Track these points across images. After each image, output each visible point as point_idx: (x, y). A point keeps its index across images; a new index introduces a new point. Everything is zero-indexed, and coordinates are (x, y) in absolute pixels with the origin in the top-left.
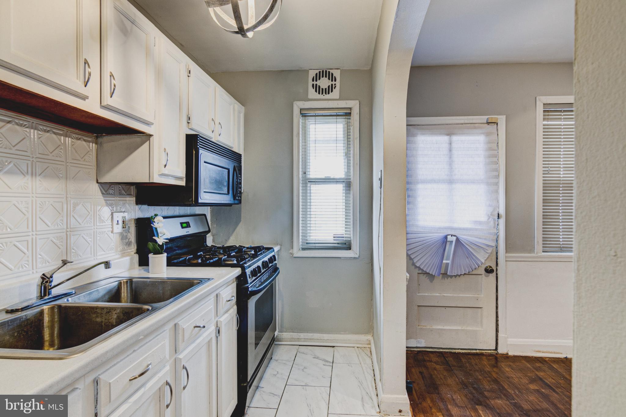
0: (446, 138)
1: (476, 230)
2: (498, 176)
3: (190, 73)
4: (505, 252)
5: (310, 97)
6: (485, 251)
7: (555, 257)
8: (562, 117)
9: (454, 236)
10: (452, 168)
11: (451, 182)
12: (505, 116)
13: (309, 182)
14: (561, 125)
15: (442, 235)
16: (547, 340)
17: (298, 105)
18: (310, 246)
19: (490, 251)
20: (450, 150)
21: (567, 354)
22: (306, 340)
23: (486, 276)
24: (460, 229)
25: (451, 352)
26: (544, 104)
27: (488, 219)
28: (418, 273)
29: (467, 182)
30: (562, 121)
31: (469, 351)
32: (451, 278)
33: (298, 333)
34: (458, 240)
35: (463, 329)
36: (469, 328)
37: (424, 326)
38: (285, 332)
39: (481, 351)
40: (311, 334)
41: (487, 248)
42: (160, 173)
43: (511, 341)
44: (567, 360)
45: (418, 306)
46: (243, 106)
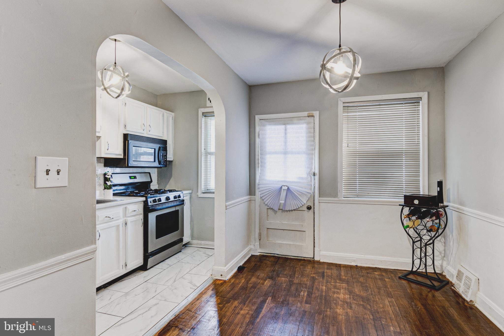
0: (283, 127)
1: (300, 182)
2: (314, 149)
3: (126, 104)
4: (318, 196)
5: (208, 105)
6: (306, 196)
7: (350, 201)
8: (357, 110)
9: (286, 186)
10: (286, 145)
11: (285, 153)
12: (318, 112)
13: (209, 154)
14: (356, 115)
15: (280, 186)
16: (345, 254)
17: (201, 111)
18: (209, 191)
19: (309, 196)
20: (286, 134)
21: (358, 263)
22: (205, 245)
23: (308, 212)
24: (290, 182)
25: (286, 258)
26: (343, 103)
27: (307, 176)
28: (267, 209)
29: (295, 153)
30: (356, 113)
31: (297, 258)
32: (287, 212)
33: (201, 241)
34: (288, 188)
35: (294, 244)
36: (298, 244)
37: (271, 241)
38: (195, 240)
39: (304, 258)
40: (208, 242)
41: (308, 194)
42: (105, 153)
43: (323, 253)
44: (357, 267)
45: (268, 228)
46: (172, 112)
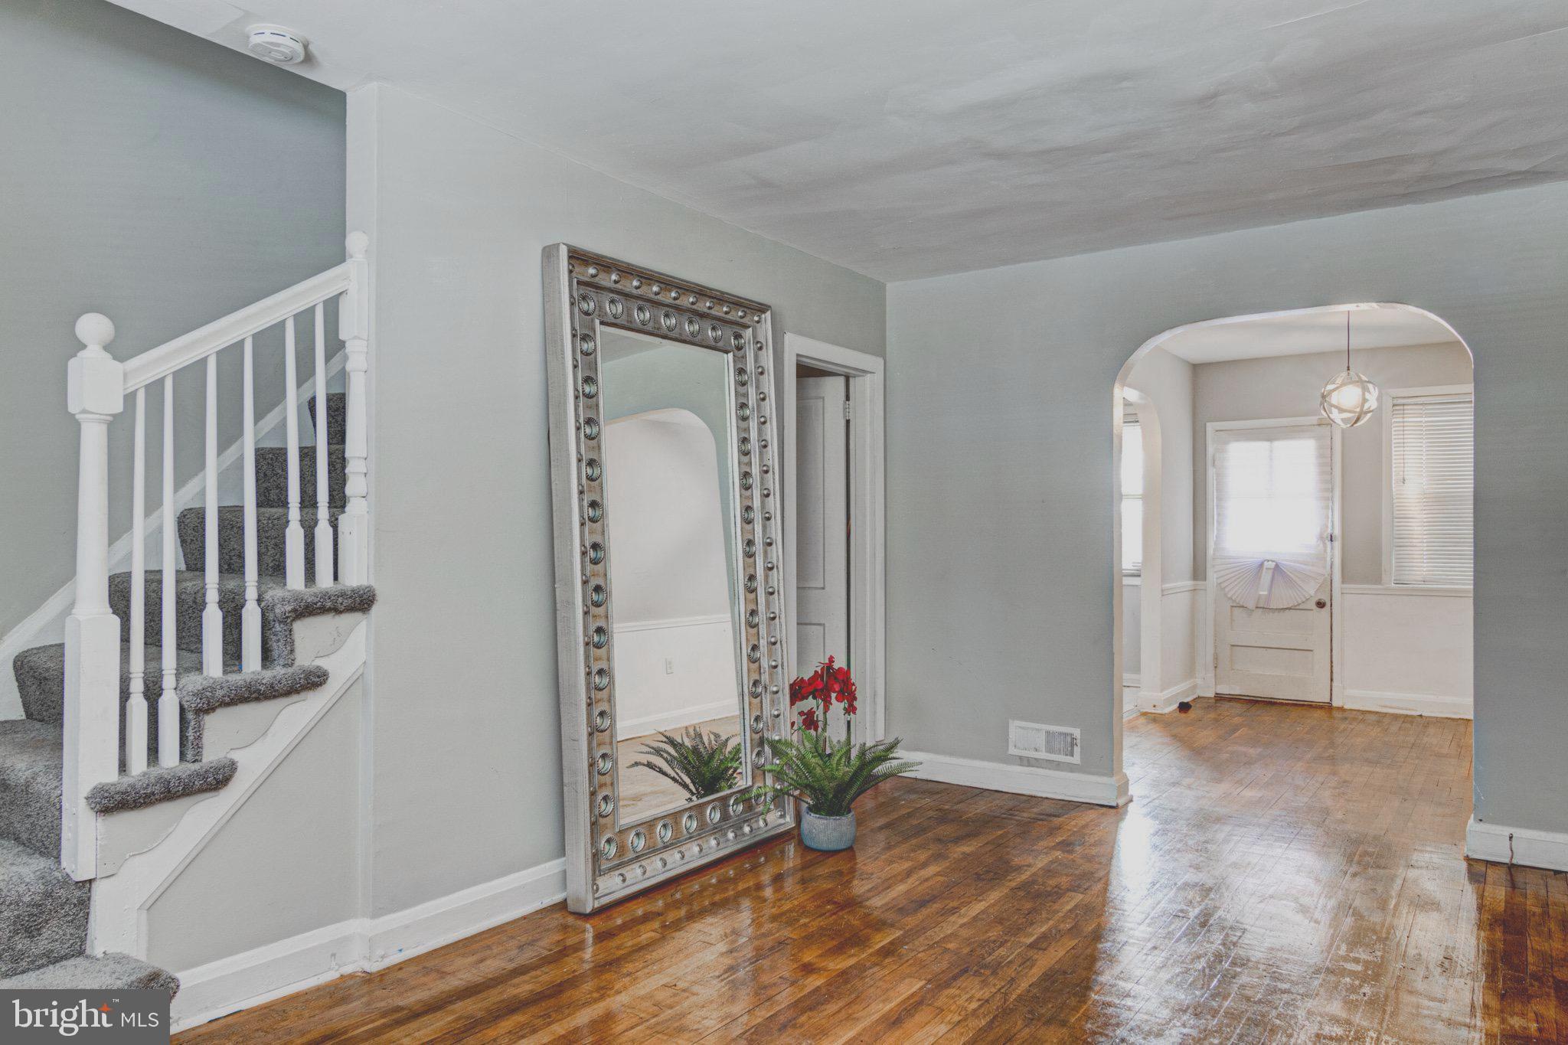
0: (1265, 444)
1: (1301, 555)
2: (1332, 490)
4: (1341, 580)
6: (1314, 580)
7: (1408, 590)
8: (1424, 412)
9: (1272, 561)
10: (1272, 480)
11: (1270, 496)
15: (1259, 561)
16: (1397, 693)
19: (1321, 581)
20: (1271, 459)
21: (1422, 711)
23: (1317, 611)
24: (1281, 553)
26: (1393, 398)
27: (1318, 542)
28: (1232, 606)
31: (1295, 702)
32: (1273, 613)
34: (1277, 565)
35: (1288, 675)
36: (1297, 675)
37: (1238, 669)
39: (1309, 703)
41: (1318, 577)
43: (1349, 691)
45: (1233, 645)
